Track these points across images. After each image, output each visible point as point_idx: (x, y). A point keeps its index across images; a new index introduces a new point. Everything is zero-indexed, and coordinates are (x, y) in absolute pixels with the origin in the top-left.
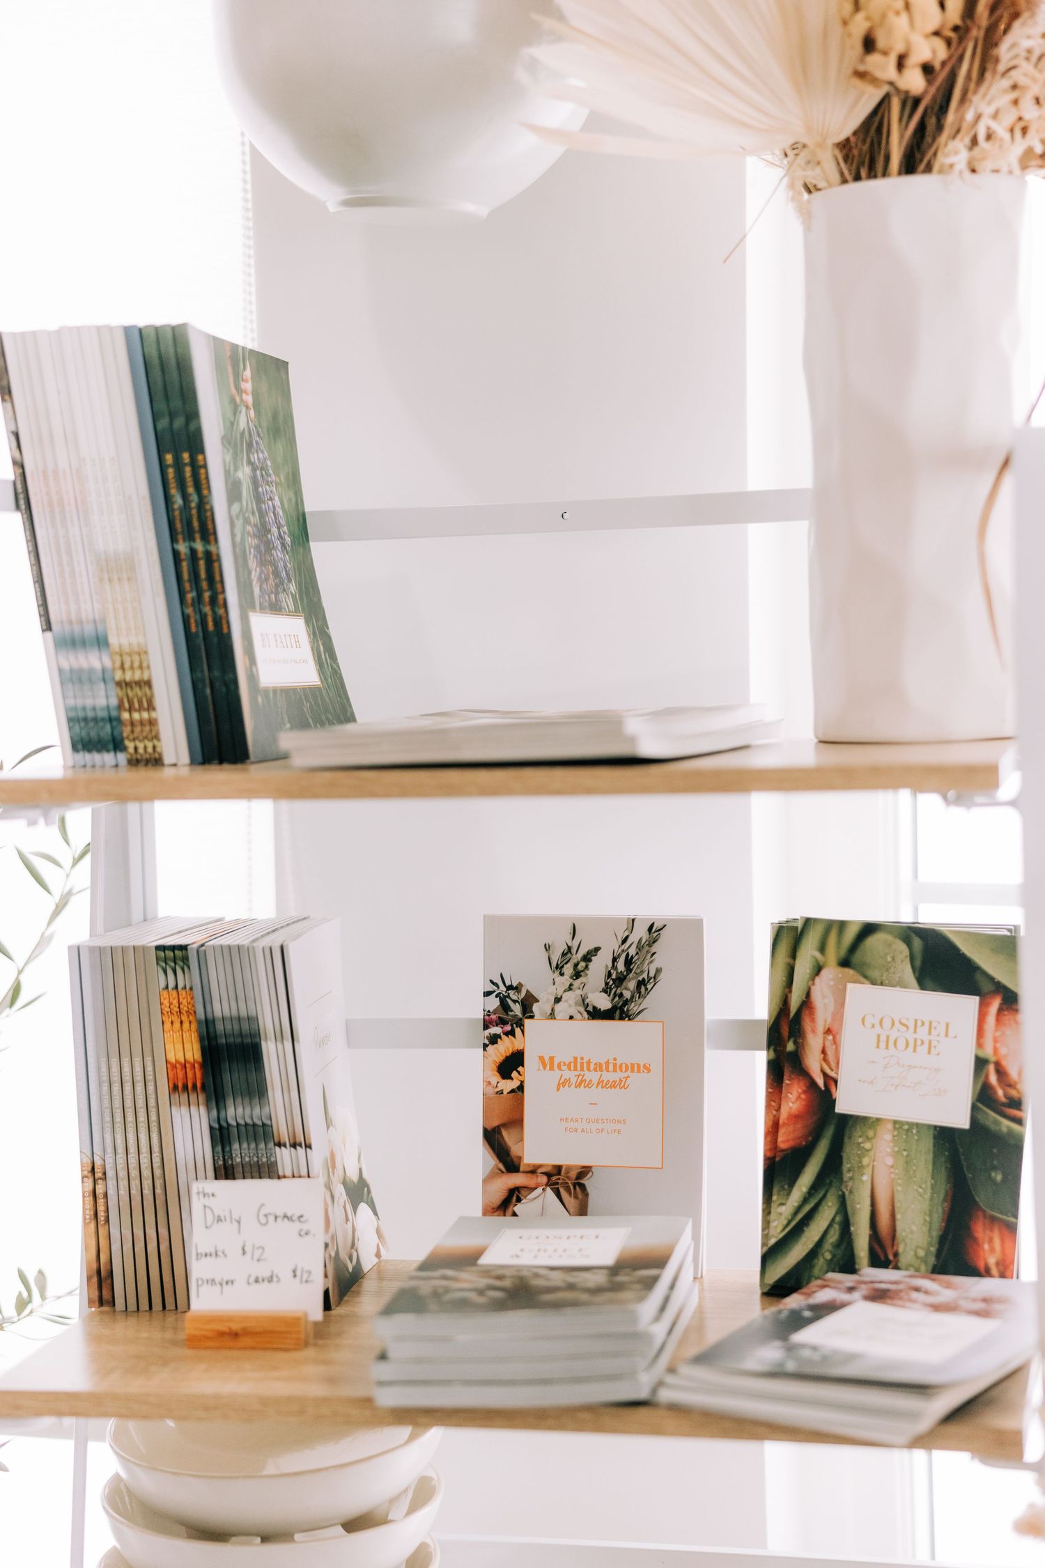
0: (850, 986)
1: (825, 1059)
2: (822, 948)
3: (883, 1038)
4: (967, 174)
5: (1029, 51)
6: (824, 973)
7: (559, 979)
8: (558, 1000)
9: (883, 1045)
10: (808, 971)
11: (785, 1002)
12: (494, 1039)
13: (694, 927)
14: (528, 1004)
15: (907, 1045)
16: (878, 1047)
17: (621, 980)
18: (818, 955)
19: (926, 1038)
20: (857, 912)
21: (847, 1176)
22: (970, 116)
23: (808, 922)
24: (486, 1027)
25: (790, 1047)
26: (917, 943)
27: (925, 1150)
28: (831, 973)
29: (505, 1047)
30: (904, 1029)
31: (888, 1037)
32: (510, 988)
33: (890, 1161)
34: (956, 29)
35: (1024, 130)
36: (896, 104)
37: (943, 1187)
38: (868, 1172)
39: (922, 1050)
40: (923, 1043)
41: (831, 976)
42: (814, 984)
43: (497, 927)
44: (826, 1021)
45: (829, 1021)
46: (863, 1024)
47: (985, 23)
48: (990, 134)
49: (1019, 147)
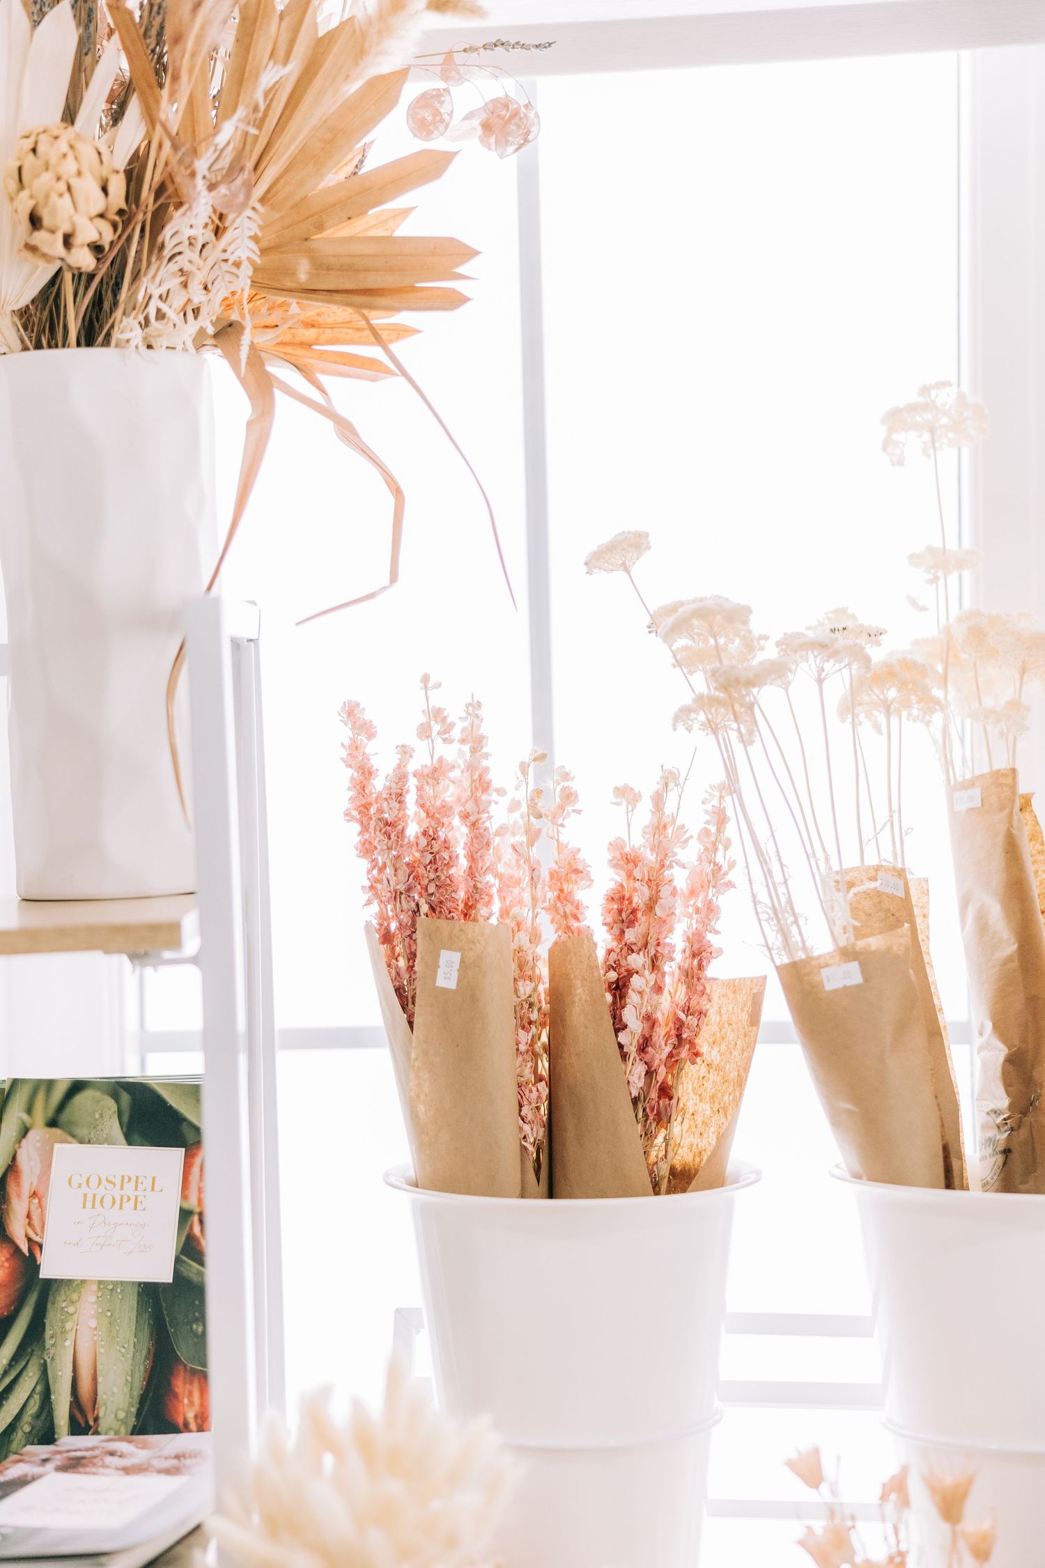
0: (57, 1146)
1: (30, 1224)
2: (29, 1110)
3: (90, 1198)
4: (143, 349)
5: (190, 239)
6: (31, 1134)
9: (89, 1204)
10: (14, 1134)
15: (113, 1204)
16: (84, 1207)
18: (25, 1116)
19: (132, 1194)
20: (64, 1071)
21: (49, 1343)
22: (141, 296)
23: (15, 1082)
26: (126, 1098)
27: (128, 1309)
28: (38, 1134)
30: (110, 1186)
31: (94, 1195)
33: (93, 1323)
34: (121, 212)
35: (196, 312)
36: (68, 277)
37: (146, 1343)
38: (71, 1336)
39: (129, 1206)
40: (129, 1199)
41: (38, 1138)
42: (20, 1147)
44: (31, 1184)
45: (34, 1185)
46: (70, 1185)
47: (151, 208)
48: (160, 315)
49: (192, 327)
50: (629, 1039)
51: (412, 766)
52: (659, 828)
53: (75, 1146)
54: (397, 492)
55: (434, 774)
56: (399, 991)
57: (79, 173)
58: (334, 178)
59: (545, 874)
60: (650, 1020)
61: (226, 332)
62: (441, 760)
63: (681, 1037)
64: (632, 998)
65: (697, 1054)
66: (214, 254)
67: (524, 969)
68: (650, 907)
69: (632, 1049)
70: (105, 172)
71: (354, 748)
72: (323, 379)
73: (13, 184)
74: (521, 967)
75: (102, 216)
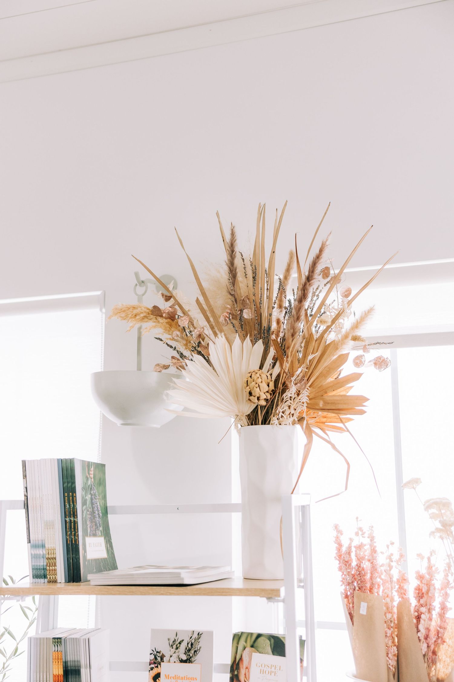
0: (253, 653)
1: (245, 677)
2: (246, 642)
3: (262, 671)
4: (278, 425)
5: (291, 397)
6: (246, 649)
7: (172, 650)
8: (171, 656)
9: (262, 673)
10: (242, 649)
11: (235, 658)
12: (152, 669)
13: (211, 634)
14: (162, 658)
15: (269, 673)
16: (260, 673)
17: (189, 650)
18: (245, 643)
19: (274, 671)
20: (256, 630)
22: (277, 412)
23: (242, 633)
24: (150, 665)
25: (236, 673)
26: (272, 640)
28: (248, 649)
29: (155, 671)
30: (268, 667)
31: (263, 670)
32: (157, 652)
34: (273, 390)
35: (293, 415)
36: (259, 407)
39: (273, 674)
40: (273, 672)
41: (248, 650)
42: (243, 653)
43: (155, 632)
44: (246, 665)
45: (247, 664)
46: (257, 666)
47: (281, 388)
48: (282, 416)
49: (292, 419)
50: (421, 635)
51: (353, 544)
52: (430, 567)
53: (258, 654)
54: (348, 464)
55: (360, 547)
56: (350, 614)
57: (262, 382)
58: (330, 379)
59: (395, 579)
60: (428, 629)
61: (301, 420)
62: (362, 543)
63: (438, 635)
64: (422, 621)
65: (444, 642)
66: (297, 400)
67: (389, 610)
68: (428, 592)
69: (422, 638)
70: (269, 381)
71: (337, 537)
72: (327, 432)
73: (245, 385)
74: (388, 608)
75: (267, 392)
